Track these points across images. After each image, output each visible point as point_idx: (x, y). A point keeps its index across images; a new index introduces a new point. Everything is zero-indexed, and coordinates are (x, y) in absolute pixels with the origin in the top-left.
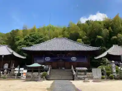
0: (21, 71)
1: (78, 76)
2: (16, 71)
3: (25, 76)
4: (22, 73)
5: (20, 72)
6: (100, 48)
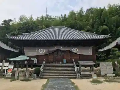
0: (5, 66)
1: (82, 73)
3: (11, 74)
5: (4, 68)
6: (110, 36)
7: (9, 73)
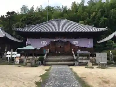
1: (80, 61)
2: (8, 55)
3: (19, 61)
4: (15, 58)
5: (13, 56)
6: (106, 29)
7: (17, 60)
